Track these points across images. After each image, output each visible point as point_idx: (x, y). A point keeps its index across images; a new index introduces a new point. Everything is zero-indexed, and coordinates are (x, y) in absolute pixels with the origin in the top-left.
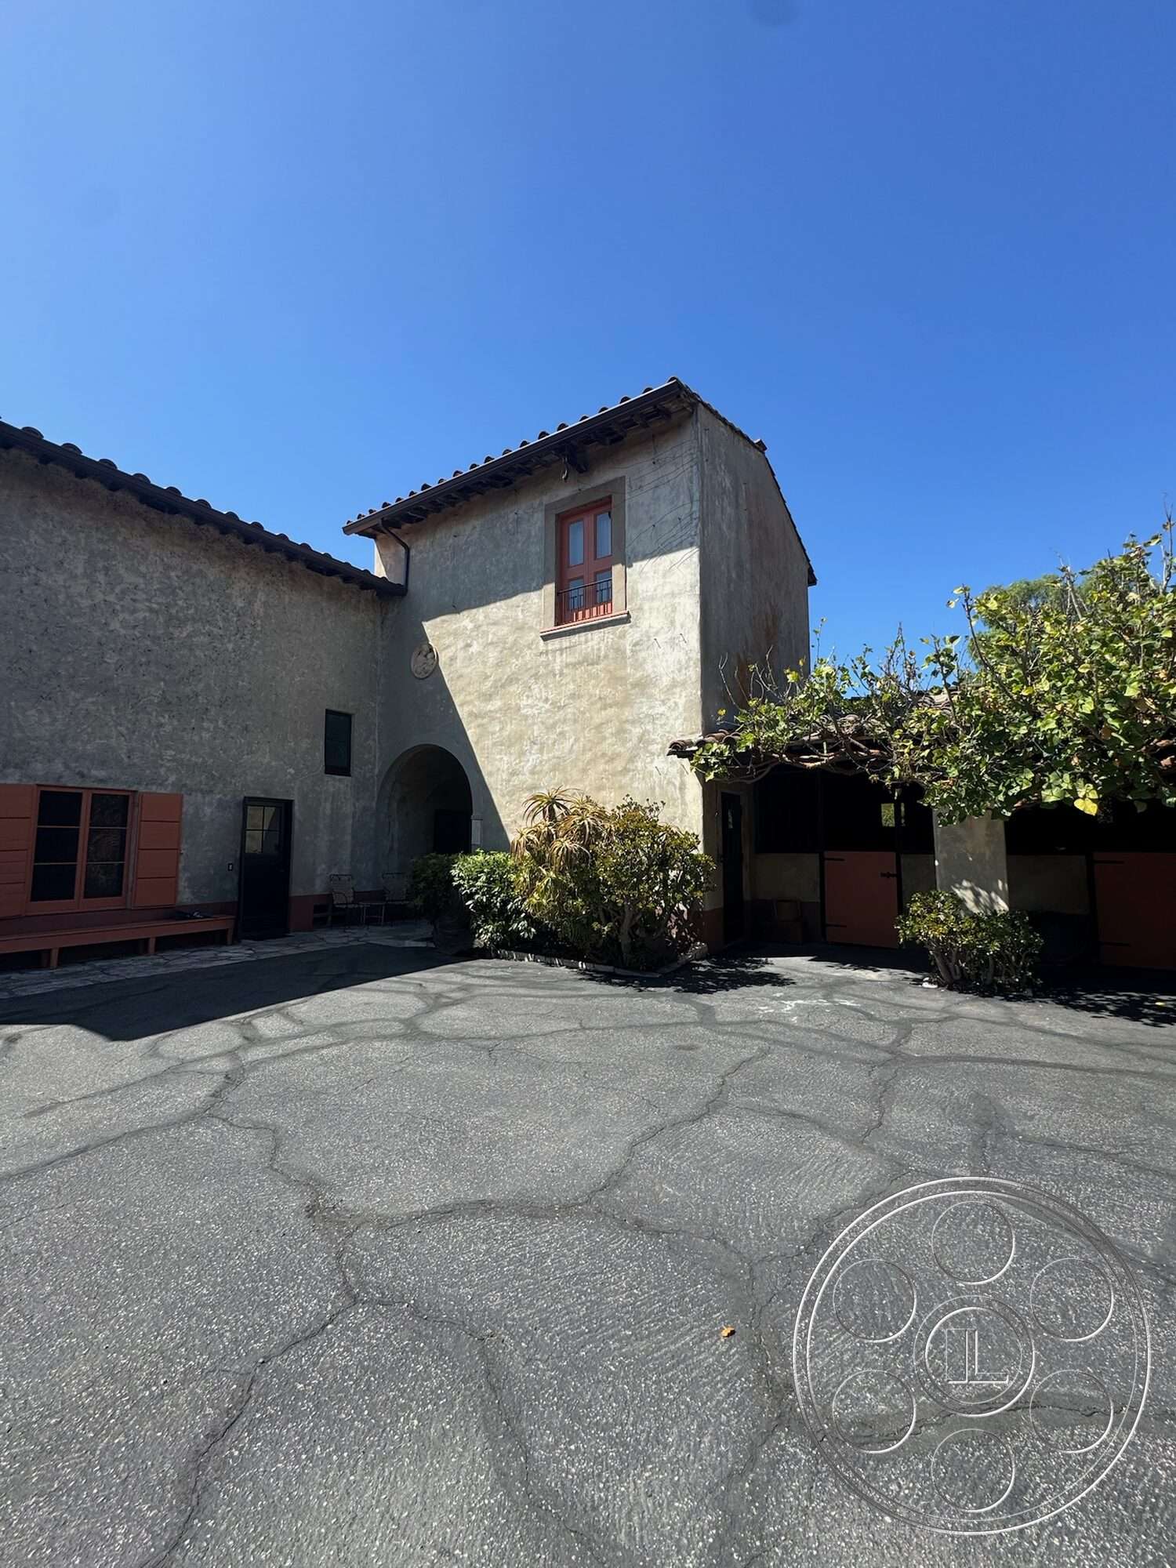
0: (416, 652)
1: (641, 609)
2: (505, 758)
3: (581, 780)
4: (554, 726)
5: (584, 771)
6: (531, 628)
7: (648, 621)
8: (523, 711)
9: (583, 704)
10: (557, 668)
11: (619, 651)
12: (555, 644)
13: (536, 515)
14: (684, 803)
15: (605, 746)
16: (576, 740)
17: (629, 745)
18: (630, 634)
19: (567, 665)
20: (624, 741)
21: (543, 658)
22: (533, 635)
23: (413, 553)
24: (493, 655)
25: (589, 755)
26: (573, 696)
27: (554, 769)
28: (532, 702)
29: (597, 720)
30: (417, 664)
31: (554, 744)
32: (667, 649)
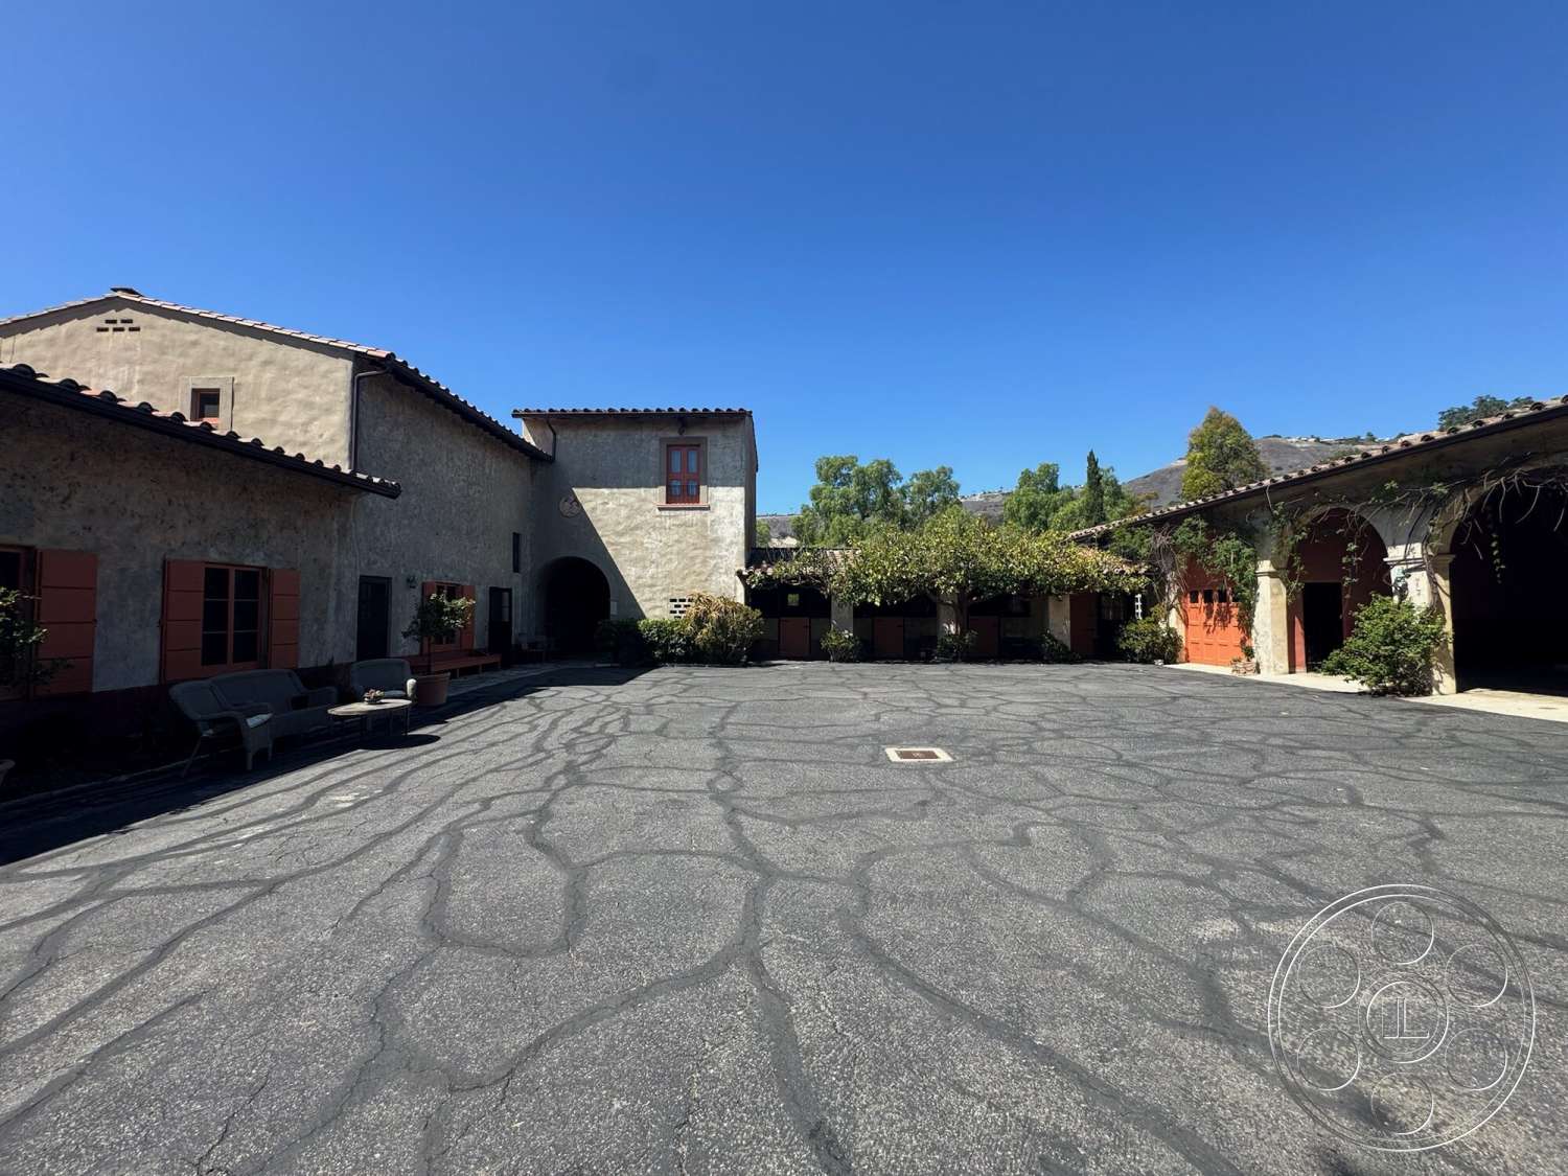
0: (563, 500)
1: (715, 505)
2: (633, 569)
3: (681, 583)
4: (664, 555)
5: (684, 579)
6: (651, 502)
7: (720, 511)
8: (646, 545)
9: (684, 545)
10: (667, 526)
11: (704, 523)
12: (663, 513)
13: (653, 441)
14: (734, 596)
15: (696, 568)
16: (679, 563)
17: (709, 568)
18: (710, 517)
19: (674, 525)
20: (706, 566)
21: (658, 519)
22: (651, 506)
23: (558, 437)
24: (624, 512)
25: (686, 571)
26: (678, 541)
28: (652, 541)
29: (691, 555)
30: (565, 507)
31: (666, 563)
32: (729, 525)
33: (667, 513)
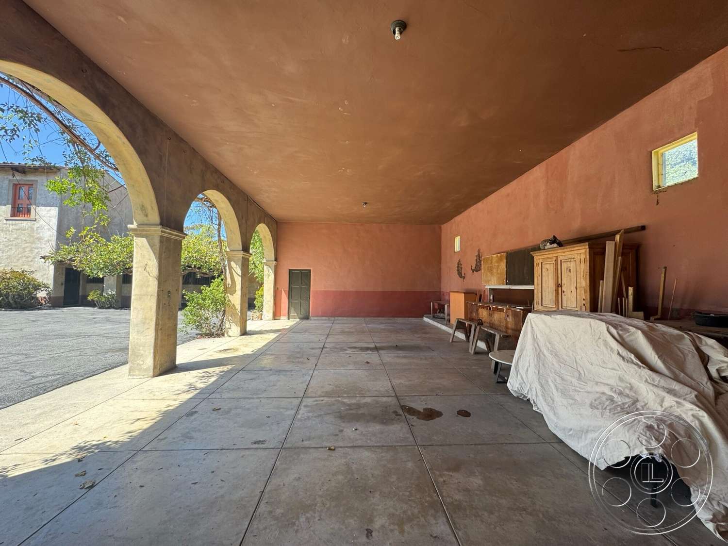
1: (40, 218)
4: (8, 246)
5: (18, 260)
6: (1, 215)
7: (42, 222)
9: (19, 241)
10: (10, 229)
11: (32, 229)
12: (9, 222)
13: (5, 181)
14: (48, 270)
15: (26, 254)
16: (16, 251)
17: (34, 254)
18: (36, 225)
19: (14, 229)
20: (32, 253)
21: (5, 225)
22: (2, 218)
25: (20, 256)
26: (16, 238)
27: (7, 258)
29: (23, 246)
31: (8, 251)
32: (47, 230)
33: (11, 222)
